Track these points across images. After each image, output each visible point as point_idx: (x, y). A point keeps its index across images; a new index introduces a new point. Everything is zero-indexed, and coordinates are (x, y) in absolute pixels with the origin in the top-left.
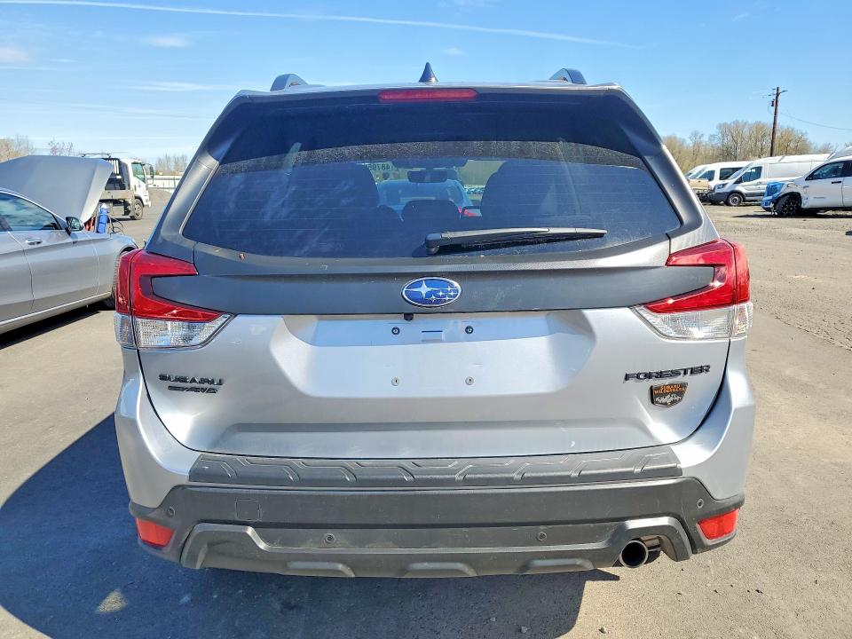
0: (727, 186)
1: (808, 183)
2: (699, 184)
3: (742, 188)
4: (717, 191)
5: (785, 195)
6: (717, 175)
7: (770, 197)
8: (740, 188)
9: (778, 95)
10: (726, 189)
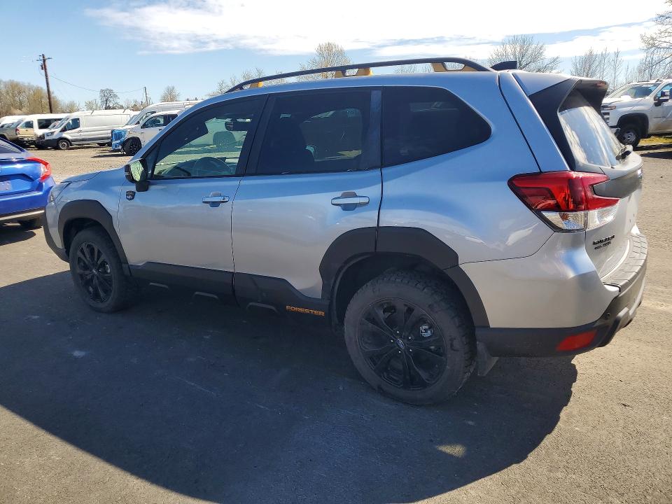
0: (55, 134)
1: (143, 130)
2: (28, 132)
3: (67, 135)
4: (47, 138)
5: (129, 139)
6: (36, 125)
7: (118, 141)
8: (66, 135)
9: (44, 61)
10: (55, 136)
